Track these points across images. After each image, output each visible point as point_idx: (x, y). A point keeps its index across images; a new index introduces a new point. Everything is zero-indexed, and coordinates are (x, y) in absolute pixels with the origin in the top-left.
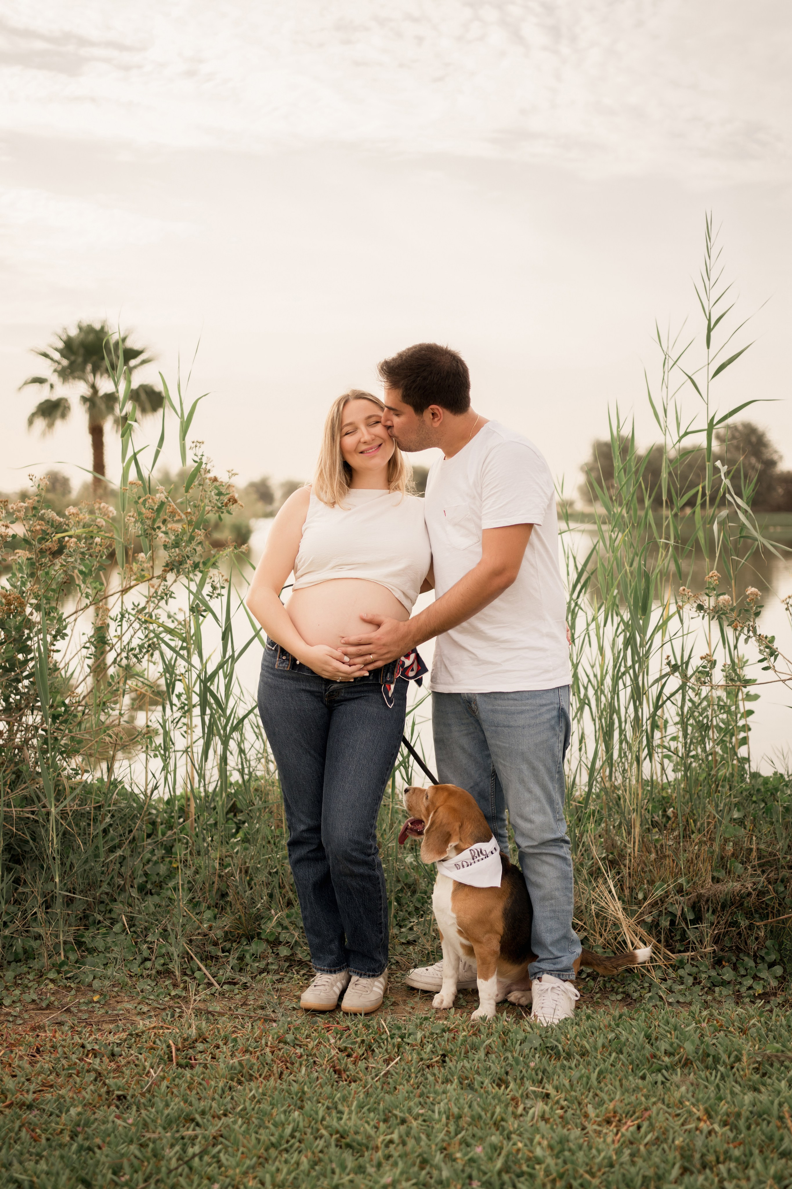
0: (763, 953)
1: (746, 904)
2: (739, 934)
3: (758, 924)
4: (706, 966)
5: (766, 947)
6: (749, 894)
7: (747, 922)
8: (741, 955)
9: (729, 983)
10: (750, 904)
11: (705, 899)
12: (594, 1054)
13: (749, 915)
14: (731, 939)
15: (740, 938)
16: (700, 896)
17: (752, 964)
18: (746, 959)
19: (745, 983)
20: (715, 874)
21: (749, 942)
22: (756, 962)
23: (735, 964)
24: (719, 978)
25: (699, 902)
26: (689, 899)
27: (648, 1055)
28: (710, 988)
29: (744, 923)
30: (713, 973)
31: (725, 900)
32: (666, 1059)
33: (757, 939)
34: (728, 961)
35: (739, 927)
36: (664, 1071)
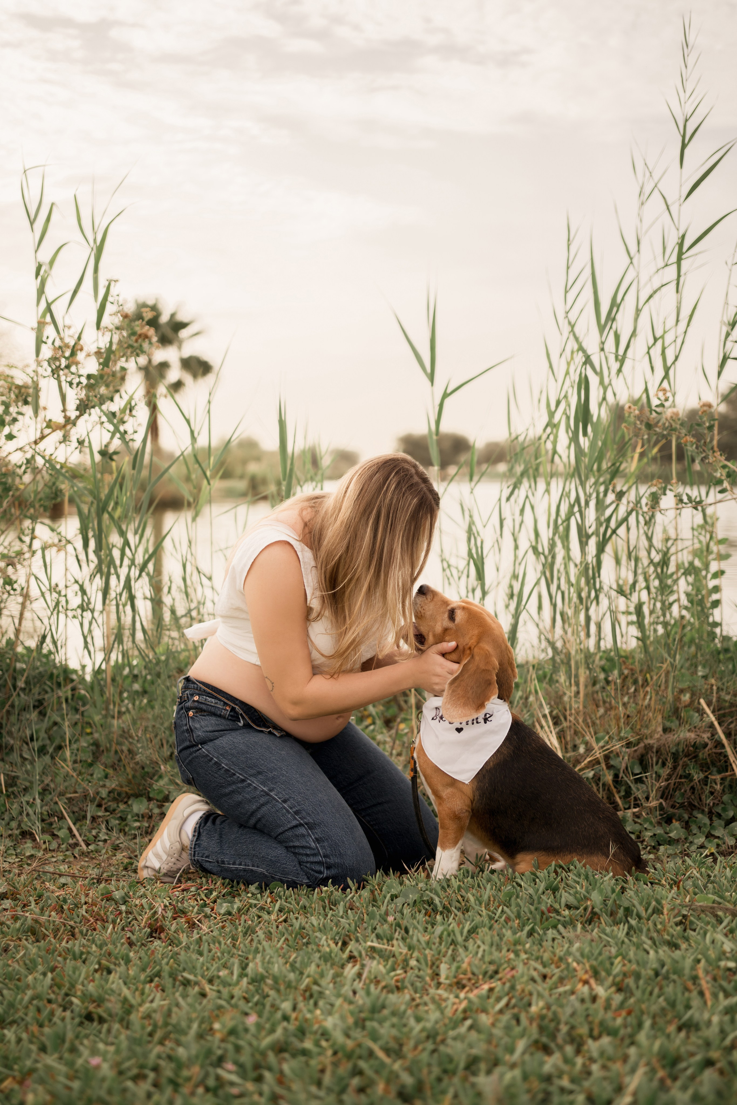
0: (719, 809)
1: (701, 755)
2: (693, 788)
3: (713, 777)
4: (651, 823)
5: (723, 803)
6: (706, 745)
7: (702, 776)
8: (695, 813)
9: (678, 841)
10: (706, 754)
11: (654, 750)
12: (477, 908)
13: (704, 767)
14: (683, 795)
15: (693, 793)
16: (648, 748)
17: (707, 821)
18: (700, 816)
19: (696, 841)
20: (668, 724)
21: (703, 797)
22: (711, 819)
23: (687, 823)
24: (666, 836)
25: (647, 753)
26: (635, 751)
27: (543, 908)
28: (654, 847)
29: (697, 776)
30: (659, 831)
31: (677, 751)
32: (567, 912)
33: (712, 793)
34: (679, 819)
35: (691, 780)
36: (560, 927)
